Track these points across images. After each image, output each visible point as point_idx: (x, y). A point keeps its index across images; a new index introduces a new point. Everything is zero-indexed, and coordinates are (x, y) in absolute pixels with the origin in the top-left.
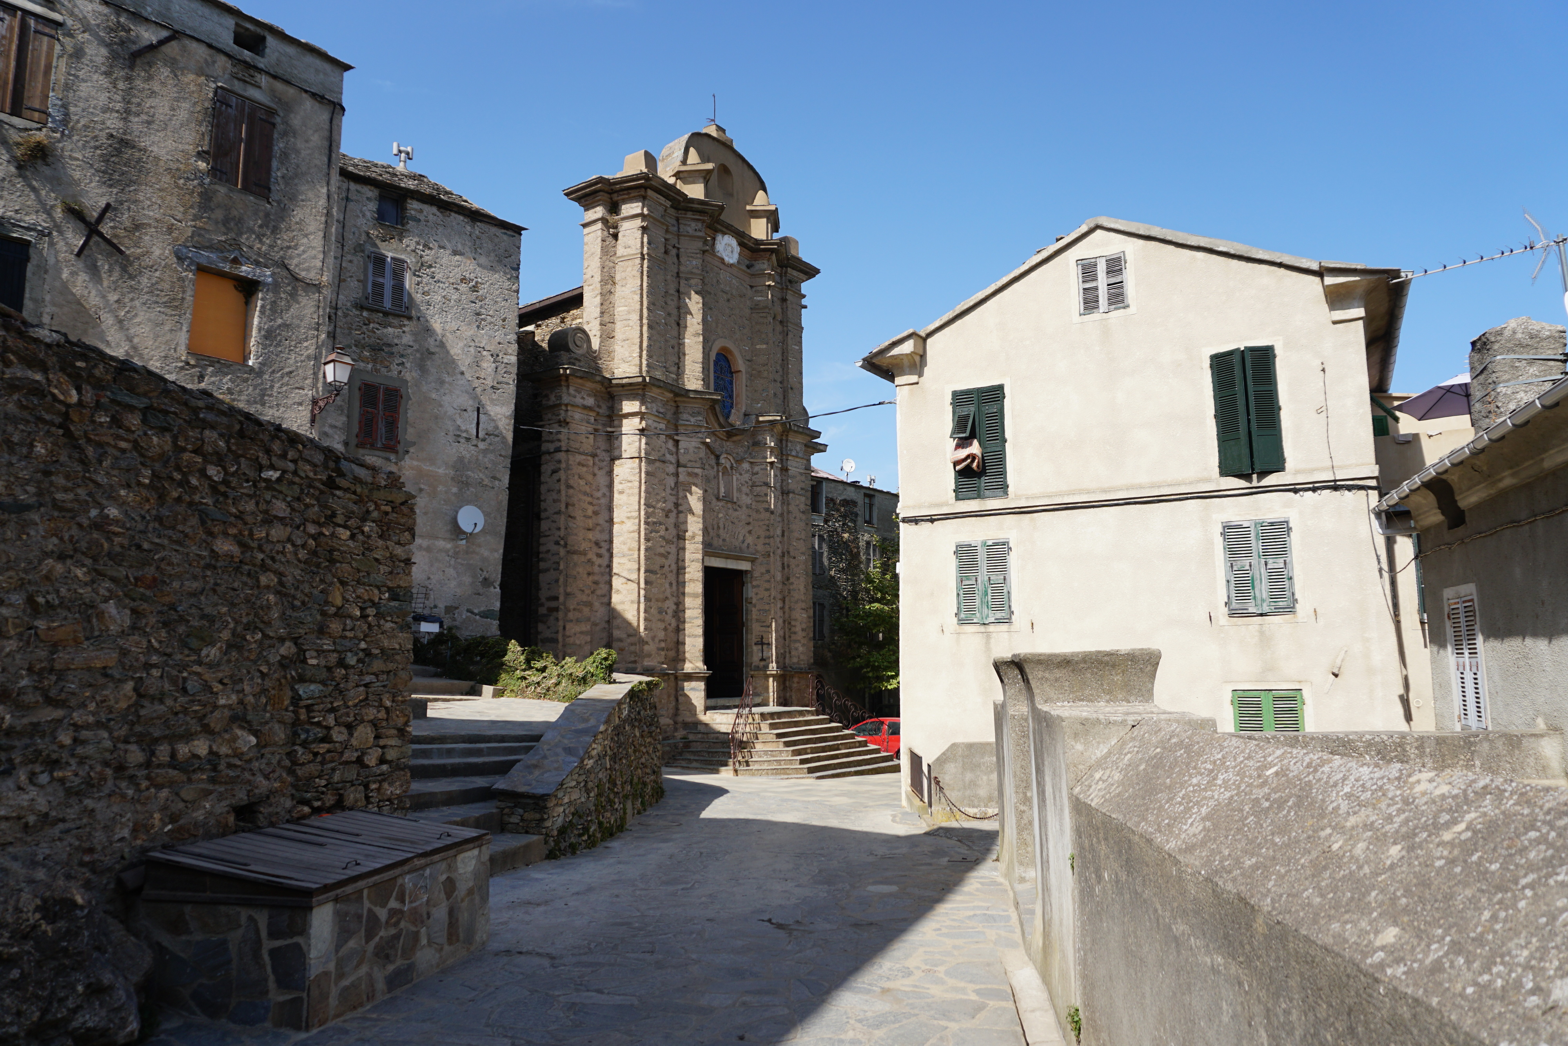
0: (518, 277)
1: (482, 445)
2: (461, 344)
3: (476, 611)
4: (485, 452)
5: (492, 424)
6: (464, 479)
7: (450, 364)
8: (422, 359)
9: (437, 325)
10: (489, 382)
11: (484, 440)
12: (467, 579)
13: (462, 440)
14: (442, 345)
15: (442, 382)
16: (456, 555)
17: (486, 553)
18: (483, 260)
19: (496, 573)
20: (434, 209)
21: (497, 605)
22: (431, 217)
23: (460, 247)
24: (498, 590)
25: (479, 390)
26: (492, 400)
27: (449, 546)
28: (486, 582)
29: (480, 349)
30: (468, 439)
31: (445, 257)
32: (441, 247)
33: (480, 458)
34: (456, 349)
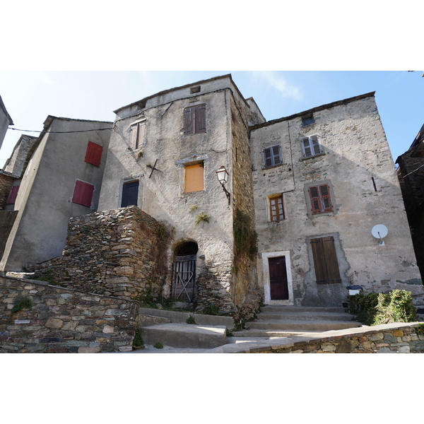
0: (377, 113)
1: (380, 194)
3: (403, 281)
4: (383, 196)
5: (384, 182)
6: (374, 213)
7: (351, 165)
8: (335, 168)
9: (339, 152)
10: (375, 164)
11: (381, 191)
12: (392, 264)
13: (367, 195)
14: (344, 158)
15: (348, 174)
16: (380, 252)
17: (401, 248)
18: (355, 116)
19: (413, 258)
20: (326, 110)
21: (419, 276)
22: (325, 114)
23: (342, 117)
24: (416, 267)
25: (370, 170)
27: (374, 248)
30: (370, 194)
32: (332, 122)
33: (381, 200)
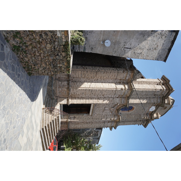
0: (156, 60)
2: (145, 44)
3: (86, 45)
4: (121, 50)
5: (127, 52)
9: (149, 38)
10: (136, 52)
11: (124, 50)
12: (93, 44)
13: (124, 44)
14: (145, 40)
15: (137, 39)
16: (99, 41)
17: (99, 49)
18: (161, 51)
19: (94, 51)
20: (172, 39)
21: (87, 51)
22: (171, 38)
23: (164, 45)
24: (90, 52)
25: (134, 49)
26: (132, 52)
27: (101, 39)
28: (92, 49)
29: (143, 49)
31: (163, 42)
33: (120, 48)
34: (144, 43)
